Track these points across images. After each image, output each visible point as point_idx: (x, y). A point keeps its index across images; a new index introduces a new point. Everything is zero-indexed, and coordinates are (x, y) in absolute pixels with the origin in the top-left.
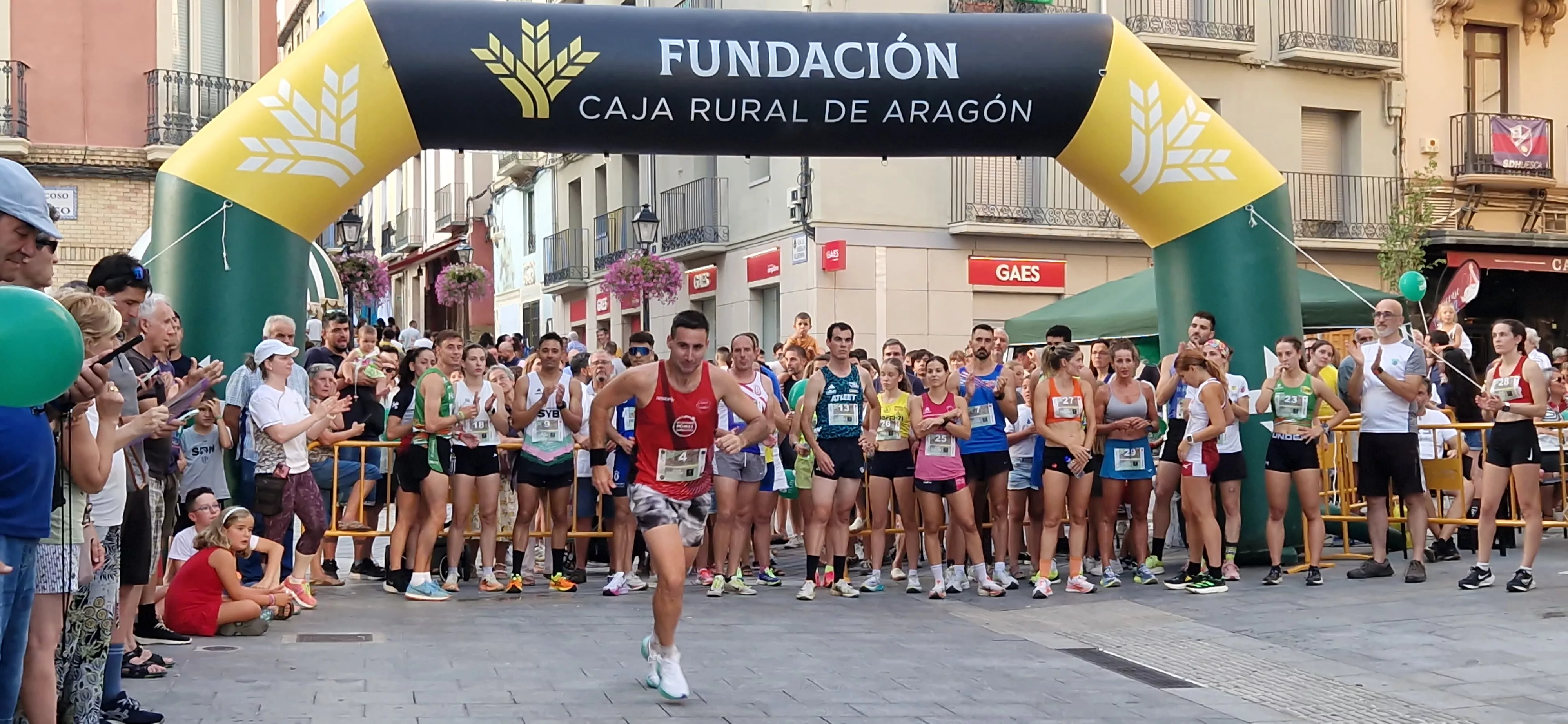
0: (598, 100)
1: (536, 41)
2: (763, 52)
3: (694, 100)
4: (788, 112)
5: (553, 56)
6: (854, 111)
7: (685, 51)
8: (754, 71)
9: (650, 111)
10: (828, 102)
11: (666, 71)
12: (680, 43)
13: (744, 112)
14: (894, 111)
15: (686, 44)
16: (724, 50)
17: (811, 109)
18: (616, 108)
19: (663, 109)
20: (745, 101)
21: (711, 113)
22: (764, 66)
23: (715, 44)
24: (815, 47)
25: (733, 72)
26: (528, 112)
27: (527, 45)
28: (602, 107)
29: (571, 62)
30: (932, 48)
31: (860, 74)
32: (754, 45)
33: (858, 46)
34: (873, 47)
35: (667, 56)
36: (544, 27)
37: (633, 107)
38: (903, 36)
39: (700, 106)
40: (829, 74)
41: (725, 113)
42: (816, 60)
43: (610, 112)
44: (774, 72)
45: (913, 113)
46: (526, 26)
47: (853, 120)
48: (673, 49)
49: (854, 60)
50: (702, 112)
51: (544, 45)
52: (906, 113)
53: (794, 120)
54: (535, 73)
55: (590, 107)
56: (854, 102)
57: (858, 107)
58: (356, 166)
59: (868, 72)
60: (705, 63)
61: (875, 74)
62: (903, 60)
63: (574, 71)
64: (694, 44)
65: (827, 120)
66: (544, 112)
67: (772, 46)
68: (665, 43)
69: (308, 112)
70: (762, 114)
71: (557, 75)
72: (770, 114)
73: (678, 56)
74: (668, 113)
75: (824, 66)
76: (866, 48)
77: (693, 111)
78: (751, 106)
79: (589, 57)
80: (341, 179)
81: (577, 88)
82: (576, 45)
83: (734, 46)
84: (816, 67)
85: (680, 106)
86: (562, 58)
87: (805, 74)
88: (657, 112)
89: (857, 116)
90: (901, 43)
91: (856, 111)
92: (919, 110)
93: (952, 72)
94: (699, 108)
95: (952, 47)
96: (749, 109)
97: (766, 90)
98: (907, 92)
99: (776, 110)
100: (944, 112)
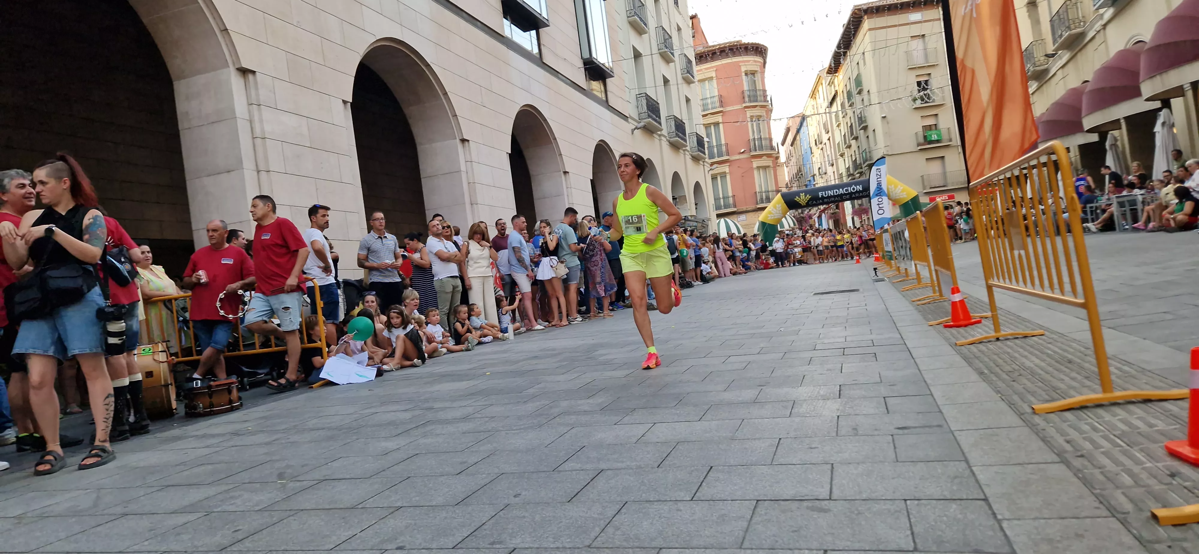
0: (812, 201)
8: (832, 195)
9: (819, 201)
10: (844, 196)
11: (820, 197)
14: (854, 196)
18: (814, 202)
19: (821, 201)
22: (833, 193)
23: (827, 192)
24: (841, 190)
25: (829, 195)
26: (802, 204)
27: (801, 197)
30: (858, 186)
35: (820, 195)
37: (817, 202)
44: (835, 194)
49: (846, 190)
51: (804, 197)
53: (840, 199)
58: (782, 215)
60: (825, 195)
62: (854, 189)
64: (824, 193)
66: (805, 203)
67: (835, 191)
68: (820, 193)
71: (806, 199)
76: (848, 188)
80: (780, 217)
82: (808, 196)
83: (829, 192)
85: (823, 200)
87: (840, 193)
90: (853, 186)
91: (848, 196)
92: (857, 195)
93: (861, 189)
94: (825, 200)
95: (861, 186)
96: (833, 199)
97: (834, 196)
98: (854, 193)
99: (836, 198)
100: (860, 194)
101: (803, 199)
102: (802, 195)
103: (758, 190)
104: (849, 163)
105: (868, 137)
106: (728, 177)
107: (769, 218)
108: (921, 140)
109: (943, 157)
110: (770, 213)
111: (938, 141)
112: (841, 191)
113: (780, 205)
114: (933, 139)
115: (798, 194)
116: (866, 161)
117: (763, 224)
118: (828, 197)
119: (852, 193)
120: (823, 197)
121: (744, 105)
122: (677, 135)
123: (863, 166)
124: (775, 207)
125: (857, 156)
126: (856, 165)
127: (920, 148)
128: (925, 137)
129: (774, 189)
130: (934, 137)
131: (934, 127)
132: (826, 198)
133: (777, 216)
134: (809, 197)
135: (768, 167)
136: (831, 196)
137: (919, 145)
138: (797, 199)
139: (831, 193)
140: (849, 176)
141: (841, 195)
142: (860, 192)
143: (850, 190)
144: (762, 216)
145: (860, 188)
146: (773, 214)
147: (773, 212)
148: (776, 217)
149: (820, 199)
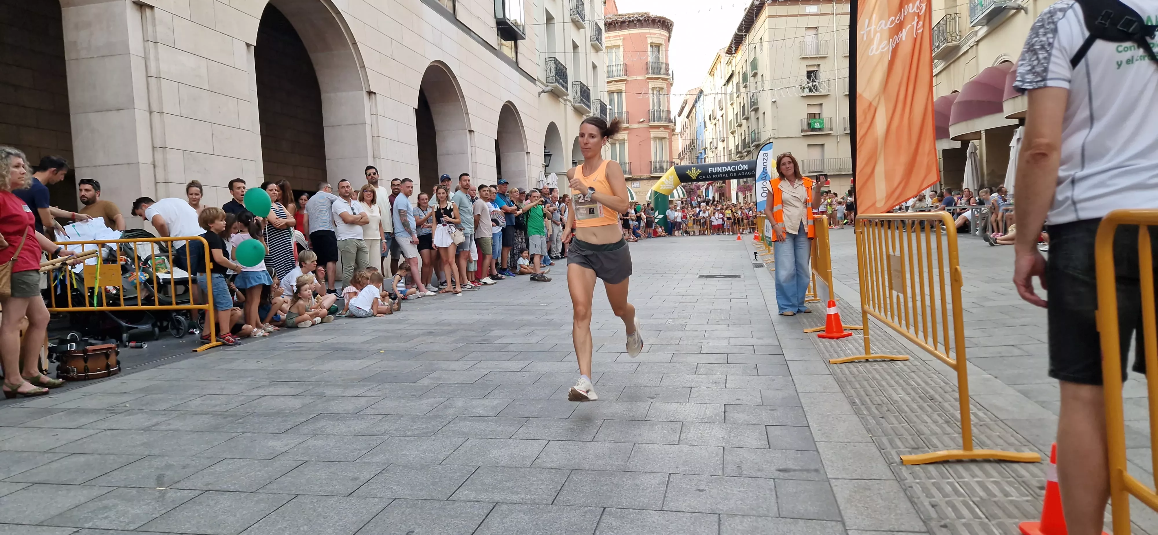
0: (702, 176)
8: (721, 171)
11: (709, 172)
14: (740, 174)
15: (712, 168)
18: (704, 177)
19: (710, 176)
23: (716, 168)
24: (729, 167)
25: (718, 171)
26: (692, 178)
27: (693, 171)
30: (744, 166)
35: (710, 170)
37: (706, 177)
44: (723, 171)
49: (733, 168)
51: (695, 171)
53: (727, 176)
58: (673, 187)
60: (715, 170)
62: (740, 168)
65: (731, 175)
66: (694, 177)
67: (723, 167)
69: (668, 181)
71: (696, 174)
80: (672, 188)
81: (699, 175)
83: (718, 168)
85: (712, 176)
90: (740, 165)
91: (735, 174)
92: (743, 174)
93: (747, 169)
94: (714, 176)
95: (748, 165)
96: (721, 175)
97: (722, 173)
98: (741, 172)
99: (724, 175)
100: (746, 173)
101: (694, 173)
102: (694, 169)
103: (653, 159)
104: (738, 141)
105: (758, 118)
106: (626, 144)
107: (661, 188)
108: (805, 127)
109: (823, 145)
110: (663, 183)
111: (820, 129)
112: (729, 169)
113: (672, 177)
114: (816, 127)
115: (690, 168)
116: (755, 141)
117: (656, 193)
118: (717, 173)
119: (738, 172)
120: (712, 174)
121: (647, 76)
122: (582, 102)
123: (751, 146)
124: (668, 178)
125: (747, 136)
126: (745, 144)
127: (803, 134)
128: (809, 124)
129: (668, 160)
130: (817, 125)
131: (817, 116)
132: (714, 174)
133: (670, 186)
134: (699, 171)
135: (665, 138)
136: (720, 173)
137: (803, 131)
138: (689, 172)
139: (719, 169)
140: (737, 153)
141: (728, 173)
142: (745, 171)
143: (737, 168)
144: (657, 186)
145: (746, 167)
146: (665, 184)
147: (665, 182)
148: (668, 188)
149: (710, 174)
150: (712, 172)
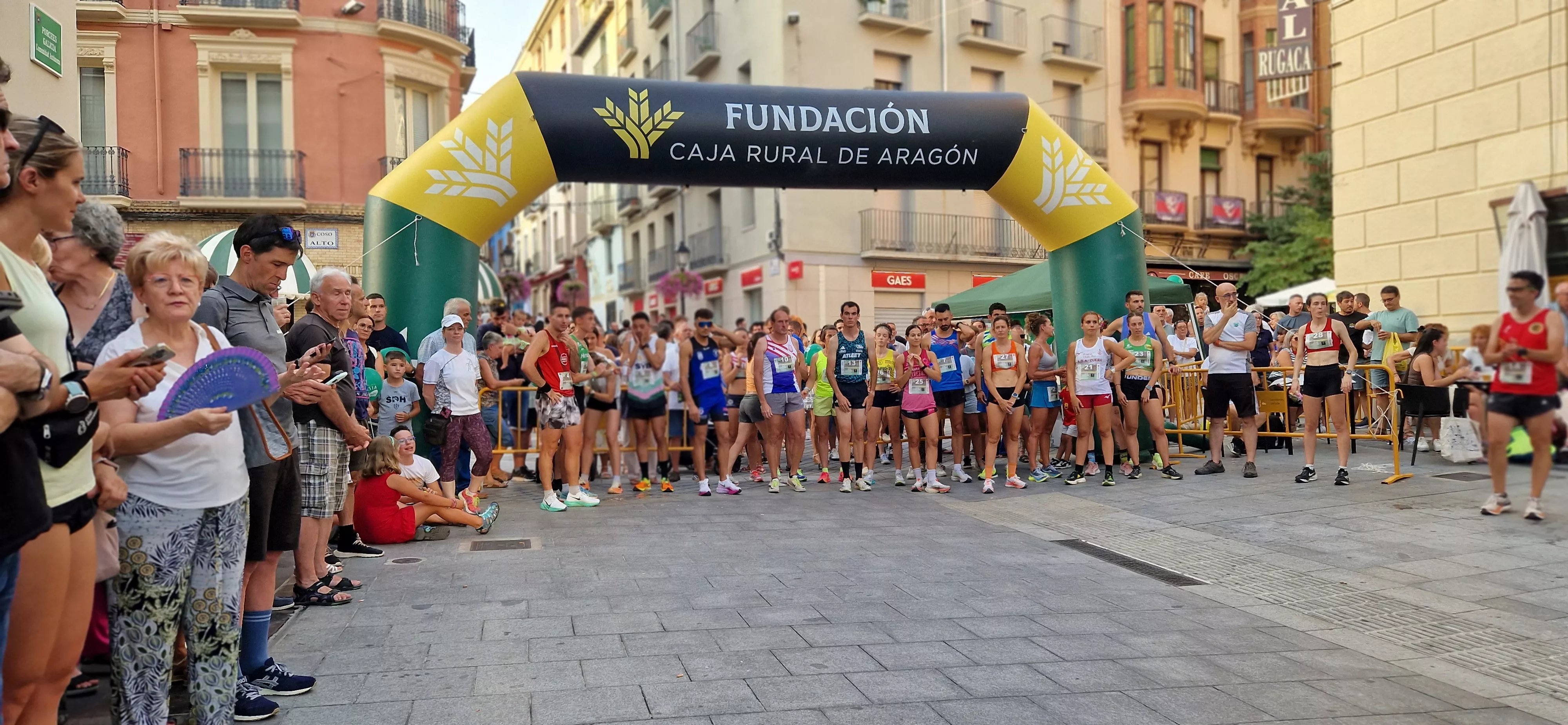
0: (683, 146)
1: (639, 103)
2: (797, 113)
3: (750, 147)
4: (814, 157)
5: (652, 113)
6: (859, 156)
7: (744, 112)
8: (791, 127)
9: (720, 154)
10: (842, 149)
11: (730, 126)
12: (740, 106)
13: (784, 155)
14: (885, 156)
15: (744, 107)
16: (770, 112)
17: (830, 154)
18: (696, 152)
19: (728, 152)
20: (785, 148)
21: (761, 156)
22: (798, 123)
23: (764, 108)
24: (833, 111)
25: (777, 127)
26: (634, 154)
27: (633, 106)
28: (686, 152)
29: (664, 119)
30: (911, 113)
31: (863, 130)
32: (791, 109)
33: (862, 110)
34: (871, 111)
35: (731, 116)
36: (644, 94)
37: (707, 152)
38: (891, 104)
39: (754, 151)
40: (842, 129)
41: (771, 157)
42: (834, 120)
43: (692, 155)
44: (805, 128)
45: (898, 157)
46: (632, 93)
47: (858, 162)
48: (735, 110)
49: (859, 120)
50: (755, 155)
51: (645, 106)
52: (894, 158)
53: (818, 162)
54: (639, 126)
55: (678, 151)
56: (859, 149)
57: (862, 153)
59: (868, 128)
60: (758, 120)
61: (873, 130)
62: (892, 121)
63: (666, 125)
64: (749, 107)
65: (840, 162)
66: (645, 155)
67: (803, 109)
68: (730, 107)
69: (476, 152)
70: (796, 157)
71: (655, 128)
72: (802, 157)
73: (739, 116)
74: (732, 156)
75: (839, 123)
76: (867, 113)
77: (750, 155)
78: (789, 152)
79: (677, 115)
80: (501, 201)
81: (669, 137)
82: (667, 107)
83: (777, 109)
84: (834, 124)
85: (741, 152)
86: (658, 115)
87: (826, 129)
88: (724, 155)
89: (861, 159)
90: (890, 109)
91: (860, 156)
92: (902, 156)
93: (925, 130)
94: (753, 153)
95: (924, 112)
96: (787, 154)
97: (800, 140)
98: (894, 142)
99: (806, 155)
100: (919, 156)
101: (641, 128)
102: (641, 98)
115: (615, 91)
118: (772, 139)
119: (875, 143)
120: (738, 138)
132: (757, 138)
134: (670, 119)
136: (783, 138)
138: (610, 115)
139: (784, 117)
141: (829, 142)
143: (877, 120)
145: (921, 120)
149: (723, 138)
150: (741, 123)
